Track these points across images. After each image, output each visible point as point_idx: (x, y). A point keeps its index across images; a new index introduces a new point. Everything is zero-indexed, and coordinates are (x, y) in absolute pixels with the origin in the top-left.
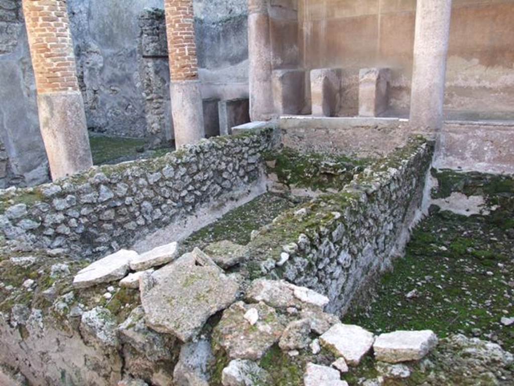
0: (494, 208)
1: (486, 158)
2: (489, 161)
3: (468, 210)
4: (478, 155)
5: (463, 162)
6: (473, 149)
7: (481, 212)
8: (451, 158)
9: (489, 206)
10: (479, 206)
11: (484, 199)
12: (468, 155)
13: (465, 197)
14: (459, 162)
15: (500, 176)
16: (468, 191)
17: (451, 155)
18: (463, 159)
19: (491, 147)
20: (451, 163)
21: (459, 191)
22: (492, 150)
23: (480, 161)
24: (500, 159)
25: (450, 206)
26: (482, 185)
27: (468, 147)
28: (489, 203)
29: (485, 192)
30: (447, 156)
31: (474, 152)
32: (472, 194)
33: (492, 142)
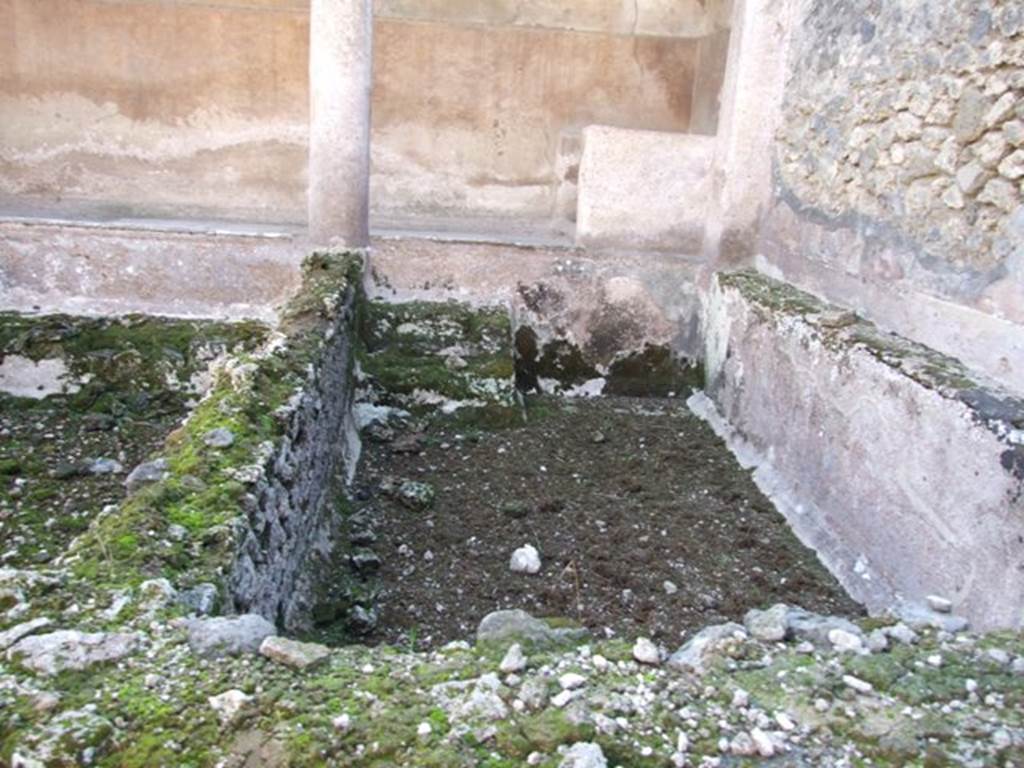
0: (85, 379)
1: (83, 288)
2: (89, 294)
3: (41, 388)
4: (68, 284)
5: (43, 296)
6: (56, 270)
7: (65, 389)
8: (18, 289)
9: (77, 375)
10: (60, 378)
11: (66, 364)
12: (50, 283)
13: (30, 363)
14: (35, 298)
15: (102, 321)
16: (34, 350)
17: (19, 284)
18: (43, 291)
19: (87, 268)
20: (21, 300)
21: (18, 353)
22: (90, 273)
23: (74, 294)
24: (105, 289)
25: (7, 384)
26: (58, 338)
27: (48, 269)
28: (77, 369)
29: (68, 351)
30: (11, 286)
31: (60, 277)
32: (43, 357)
33: (87, 257)
